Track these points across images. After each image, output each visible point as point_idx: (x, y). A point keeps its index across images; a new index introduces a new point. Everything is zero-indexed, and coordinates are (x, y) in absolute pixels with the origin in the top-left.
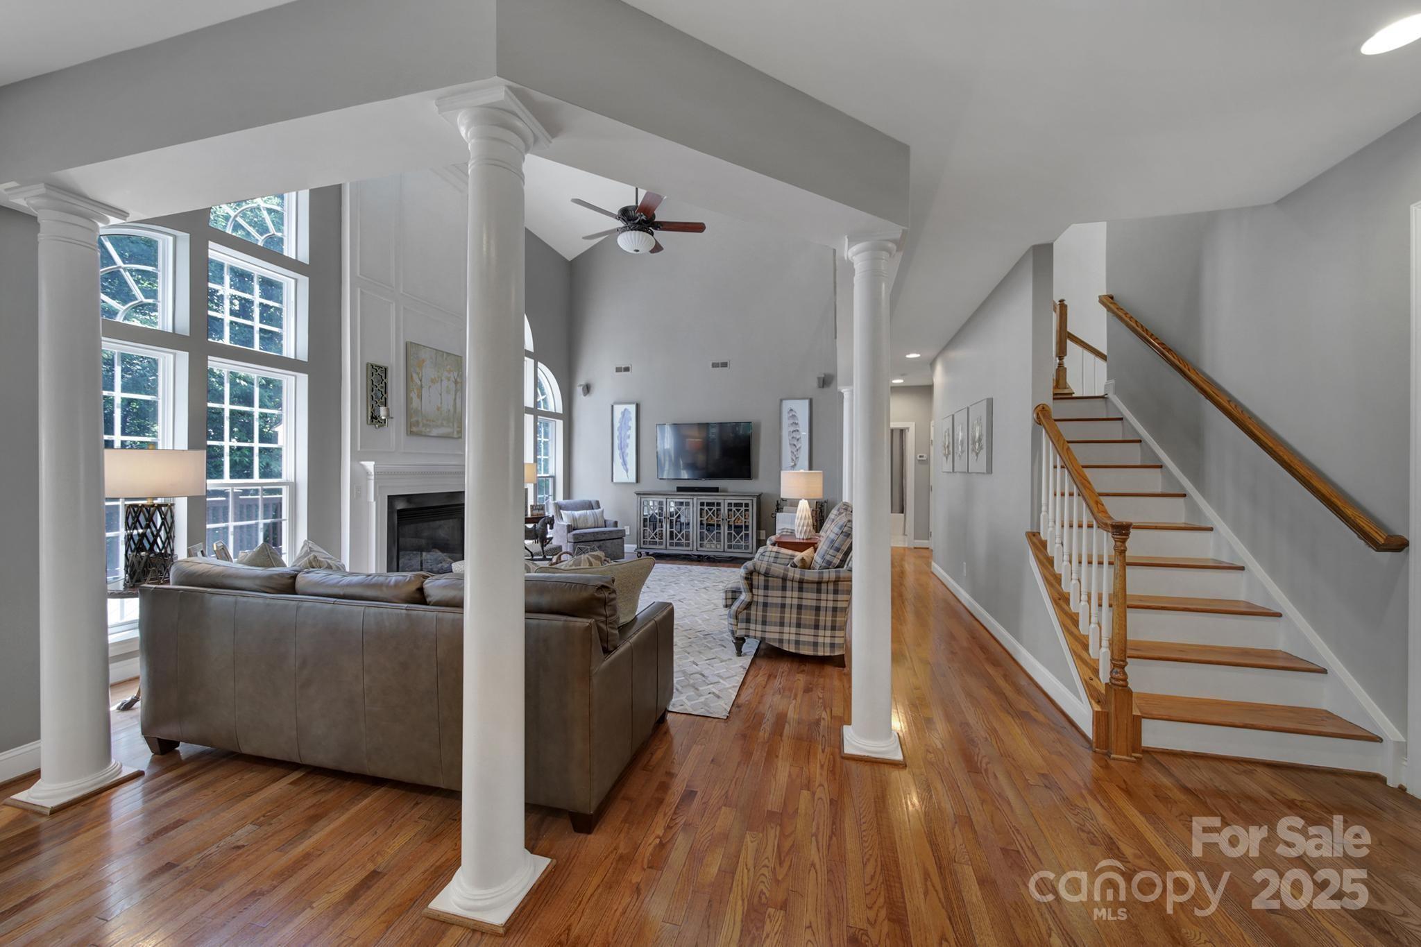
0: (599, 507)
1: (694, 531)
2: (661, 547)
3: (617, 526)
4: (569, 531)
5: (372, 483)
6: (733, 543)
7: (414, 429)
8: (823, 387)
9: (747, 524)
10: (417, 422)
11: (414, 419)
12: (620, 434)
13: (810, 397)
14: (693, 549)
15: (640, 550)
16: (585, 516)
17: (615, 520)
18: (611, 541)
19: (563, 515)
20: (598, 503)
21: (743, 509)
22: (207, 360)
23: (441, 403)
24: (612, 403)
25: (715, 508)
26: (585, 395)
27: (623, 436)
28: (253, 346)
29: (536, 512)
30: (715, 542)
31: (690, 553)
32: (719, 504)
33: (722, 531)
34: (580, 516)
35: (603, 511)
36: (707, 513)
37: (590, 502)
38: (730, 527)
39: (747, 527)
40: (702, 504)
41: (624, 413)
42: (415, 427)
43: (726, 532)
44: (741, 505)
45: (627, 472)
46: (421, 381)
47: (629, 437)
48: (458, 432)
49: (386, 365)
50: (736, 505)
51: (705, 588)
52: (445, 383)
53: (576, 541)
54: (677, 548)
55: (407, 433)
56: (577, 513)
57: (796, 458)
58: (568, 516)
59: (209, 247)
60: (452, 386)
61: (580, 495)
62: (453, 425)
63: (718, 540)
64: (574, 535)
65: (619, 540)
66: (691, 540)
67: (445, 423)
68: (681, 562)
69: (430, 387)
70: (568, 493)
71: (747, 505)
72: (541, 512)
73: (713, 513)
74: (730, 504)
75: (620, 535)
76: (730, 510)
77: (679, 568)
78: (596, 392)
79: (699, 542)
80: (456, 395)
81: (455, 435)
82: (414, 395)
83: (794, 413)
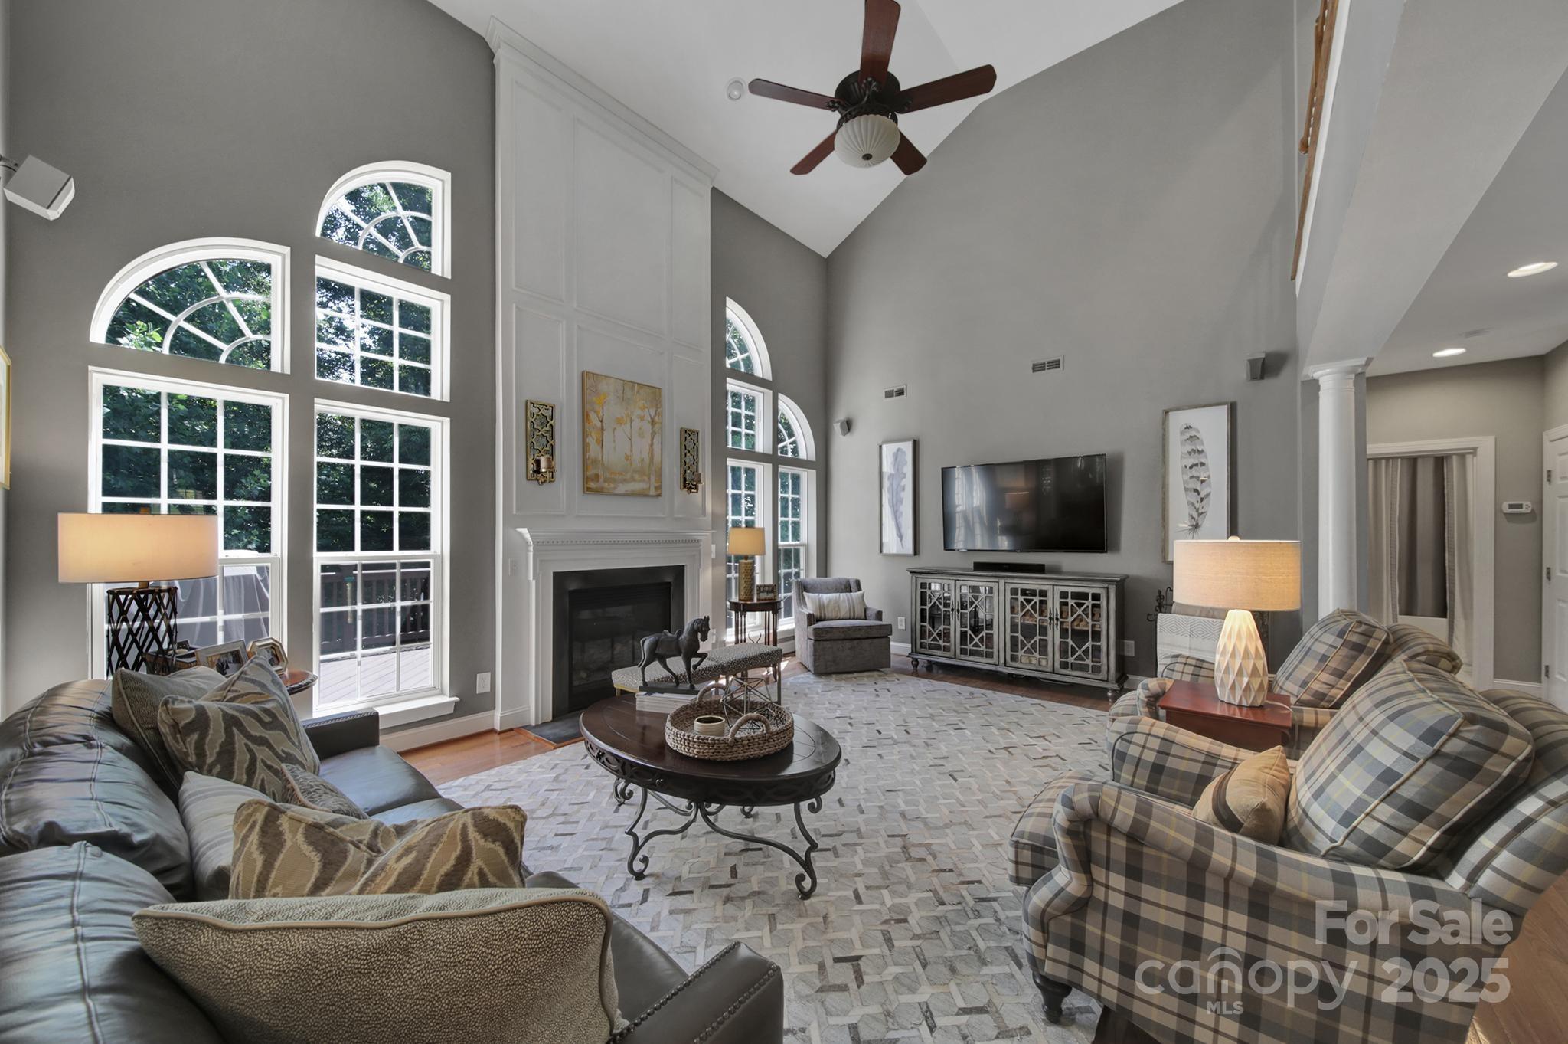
0: (859, 589)
1: (1001, 635)
2: (948, 654)
3: (880, 619)
4: (810, 624)
5: (531, 555)
6: (1071, 660)
7: (592, 485)
8: (1262, 378)
9: (1097, 629)
10: (597, 476)
11: (590, 472)
12: (892, 485)
13: (1232, 399)
14: (999, 659)
15: (916, 657)
16: (837, 601)
17: (878, 609)
18: (869, 641)
19: (807, 599)
20: (858, 583)
21: (1089, 602)
22: (313, 403)
23: (631, 451)
24: (880, 442)
25: (1036, 599)
26: (844, 434)
27: (895, 487)
28: (392, 387)
29: (764, 595)
30: (1036, 655)
31: (993, 668)
32: (1043, 593)
33: (1049, 638)
34: (830, 601)
35: (863, 596)
36: (1023, 606)
37: (848, 581)
38: (1064, 633)
39: (1096, 635)
40: (1014, 592)
41: (897, 455)
42: (593, 482)
43: (1058, 640)
44: (1085, 596)
45: (901, 540)
46: (601, 421)
47: (904, 490)
48: (656, 488)
49: (552, 403)
50: (1075, 596)
51: (1006, 748)
52: (637, 423)
53: (818, 638)
54: (971, 658)
55: (584, 492)
56: (826, 597)
57: (1200, 514)
58: (813, 601)
59: (317, 262)
60: (648, 427)
61: (841, 570)
62: (649, 479)
63: (1043, 651)
64: (815, 629)
65: (884, 639)
66: (995, 647)
67: (637, 476)
68: (979, 682)
69: (615, 429)
70: (824, 567)
71: (1096, 597)
72: (771, 595)
73: (1034, 607)
74: (1064, 595)
75: (883, 632)
76: (1064, 604)
77: (971, 694)
78: (859, 428)
79: (1009, 653)
80: (652, 439)
81: (652, 492)
82: (591, 441)
83: (1193, 433)
